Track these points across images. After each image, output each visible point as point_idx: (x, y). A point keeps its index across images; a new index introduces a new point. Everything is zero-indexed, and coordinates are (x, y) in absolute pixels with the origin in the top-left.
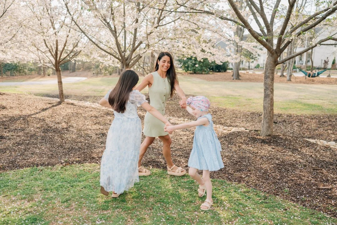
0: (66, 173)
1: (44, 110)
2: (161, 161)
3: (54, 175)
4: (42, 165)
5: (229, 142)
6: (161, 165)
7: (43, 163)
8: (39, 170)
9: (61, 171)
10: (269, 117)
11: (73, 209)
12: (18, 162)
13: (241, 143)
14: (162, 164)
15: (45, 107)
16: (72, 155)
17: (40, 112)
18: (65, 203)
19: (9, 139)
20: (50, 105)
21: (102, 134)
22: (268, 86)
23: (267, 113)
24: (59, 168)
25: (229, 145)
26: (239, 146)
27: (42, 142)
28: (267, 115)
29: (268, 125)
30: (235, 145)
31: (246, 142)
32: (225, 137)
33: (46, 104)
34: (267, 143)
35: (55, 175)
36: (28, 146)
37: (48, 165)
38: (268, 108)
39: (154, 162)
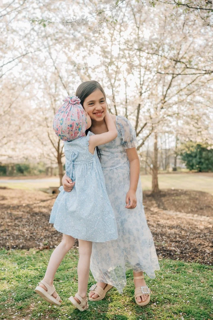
0: (41, 259)
2: (174, 250)
3: (23, 261)
4: (13, 248)
6: (176, 255)
7: (17, 246)
8: (6, 253)
9: (35, 256)
11: (28, 314)
14: (177, 253)
16: (56, 238)
18: (20, 302)
24: (34, 253)
27: (26, 225)
35: (25, 260)
36: (8, 228)
37: (23, 248)
39: (165, 251)
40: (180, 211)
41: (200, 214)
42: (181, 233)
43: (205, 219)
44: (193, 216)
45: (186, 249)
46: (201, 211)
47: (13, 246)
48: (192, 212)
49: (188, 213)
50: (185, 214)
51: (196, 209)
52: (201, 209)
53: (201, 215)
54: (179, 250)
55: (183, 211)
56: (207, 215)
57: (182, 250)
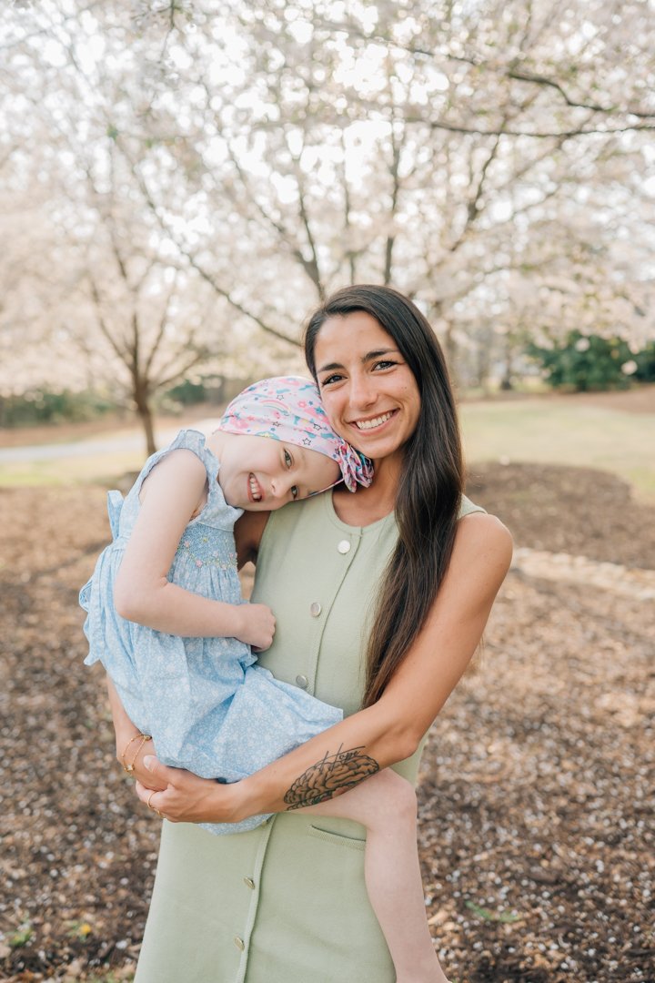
40: (531, 545)
41: (595, 553)
43: (609, 572)
44: (572, 565)
45: (602, 951)
46: (598, 542)
48: (568, 547)
49: (553, 550)
50: (545, 556)
51: (581, 538)
52: (598, 535)
53: (598, 559)
54: (574, 964)
55: (539, 543)
56: (615, 558)
57: (588, 960)
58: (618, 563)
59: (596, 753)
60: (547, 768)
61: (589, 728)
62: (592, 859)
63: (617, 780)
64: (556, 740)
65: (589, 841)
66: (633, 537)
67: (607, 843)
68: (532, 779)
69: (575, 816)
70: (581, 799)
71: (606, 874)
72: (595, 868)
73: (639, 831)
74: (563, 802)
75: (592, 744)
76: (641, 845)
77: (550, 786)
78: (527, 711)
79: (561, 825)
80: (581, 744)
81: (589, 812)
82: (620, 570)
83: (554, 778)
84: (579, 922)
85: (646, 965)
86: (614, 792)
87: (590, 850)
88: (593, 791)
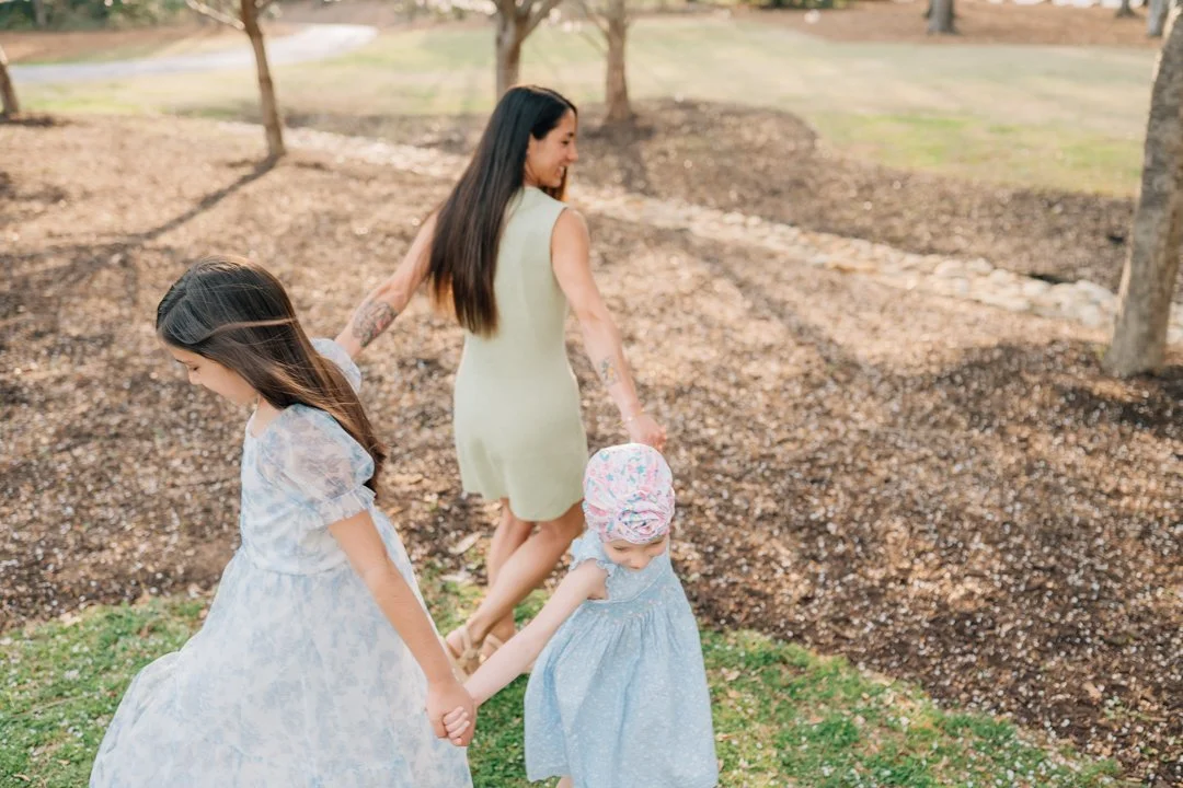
1: (208, 201)
5: (973, 415)
7: (166, 574)
10: (1156, 295)
12: (56, 572)
13: (1029, 421)
15: (215, 186)
17: (192, 214)
19: (43, 407)
20: (231, 177)
21: (427, 362)
22: (1162, 156)
23: (1145, 276)
25: (975, 432)
26: (1022, 440)
28: (1146, 287)
29: (1145, 328)
30: (1002, 431)
31: (1051, 415)
32: (951, 377)
33: (218, 165)
34: (1148, 422)
36: (114, 446)
37: (187, 579)
38: (1156, 255)
40: (702, 202)
41: (769, 212)
42: (706, 427)
43: (782, 235)
44: (744, 225)
45: (718, 548)
46: (774, 200)
47: (154, 574)
48: (742, 204)
49: (726, 209)
50: (717, 214)
51: (756, 195)
52: (775, 193)
53: (772, 219)
55: (712, 201)
56: (790, 218)
58: (793, 225)
59: (736, 412)
60: (693, 425)
61: (733, 392)
62: (719, 489)
63: (750, 433)
64: (703, 402)
65: (719, 477)
66: (812, 195)
67: (733, 478)
68: (679, 432)
69: (711, 460)
70: (718, 447)
71: (730, 499)
72: (721, 496)
73: (759, 471)
74: (702, 450)
75: (733, 405)
76: (760, 479)
77: (694, 438)
78: (680, 377)
79: (698, 467)
80: (724, 405)
81: (722, 456)
82: (795, 232)
83: (697, 431)
84: (704, 531)
85: (749, 556)
86: (746, 442)
87: (719, 483)
88: (728, 441)
